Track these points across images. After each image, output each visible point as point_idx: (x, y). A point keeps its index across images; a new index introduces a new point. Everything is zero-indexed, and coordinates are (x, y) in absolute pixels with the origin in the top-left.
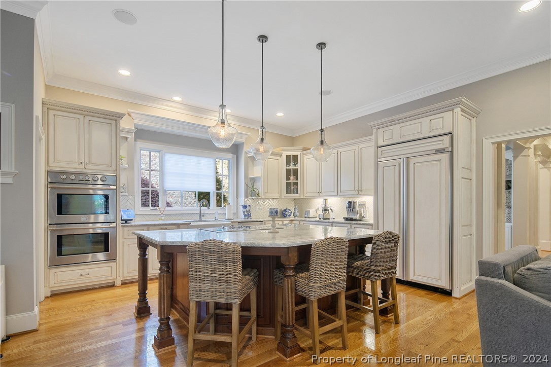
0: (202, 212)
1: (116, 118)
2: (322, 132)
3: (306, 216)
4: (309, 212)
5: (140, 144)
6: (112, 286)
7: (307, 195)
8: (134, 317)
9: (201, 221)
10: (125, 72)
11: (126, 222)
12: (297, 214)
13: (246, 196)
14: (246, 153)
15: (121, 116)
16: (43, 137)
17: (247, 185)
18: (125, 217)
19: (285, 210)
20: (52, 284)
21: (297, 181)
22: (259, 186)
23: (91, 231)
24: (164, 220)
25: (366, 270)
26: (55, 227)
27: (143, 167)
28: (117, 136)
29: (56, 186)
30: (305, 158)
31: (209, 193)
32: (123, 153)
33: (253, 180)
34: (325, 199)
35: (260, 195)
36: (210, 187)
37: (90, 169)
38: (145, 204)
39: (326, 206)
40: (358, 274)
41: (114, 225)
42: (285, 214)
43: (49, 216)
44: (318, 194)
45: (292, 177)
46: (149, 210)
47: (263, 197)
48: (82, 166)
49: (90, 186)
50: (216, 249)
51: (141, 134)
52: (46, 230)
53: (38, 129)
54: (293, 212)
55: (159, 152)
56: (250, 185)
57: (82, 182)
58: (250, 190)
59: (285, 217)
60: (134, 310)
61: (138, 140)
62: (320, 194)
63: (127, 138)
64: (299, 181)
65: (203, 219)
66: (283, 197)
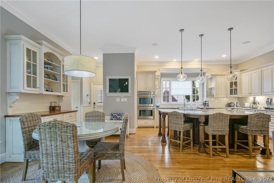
0: (185, 104)
1: (154, 72)
2: (231, 68)
3: (243, 106)
4: (244, 105)
5: (162, 79)
6: (153, 127)
7: (243, 95)
8: (158, 136)
9: (185, 107)
10: (157, 57)
11: (158, 107)
12: (238, 105)
13: (207, 96)
14: (207, 77)
15: (155, 72)
16: (136, 82)
17: (207, 92)
18: (157, 105)
19: (231, 103)
20: (138, 124)
21: (237, 88)
22: (214, 92)
23: (149, 109)
24: (171, 107)
25: (246, 129)
26: (139, 108)
27: (164, 87)
28: (155, 78)
29: (139, 95)
30: (242, 75)
31: (190, 96)
32: (157, 83)
33: (211, 89)
34: (254, 97)
35: (214, 96)
36: (190, 93)
37: (147, 90)
38: (164, 100)
39: (254, 101)
40: (242, 131)
41: (154, 107)
42: (230, 105)
43: (138, 104)
44: (249, 95)
45: (234, 86)
46: (165, 103)
47: (216, 97)
48: (145, 89)
49: (149, 95)
50: (176, 114)
51: (163, 75)
52: (137, 108)
53: (136, 81)
54: (236, 104)
55: (169, 81)
56: (209, 91)
57: (145, 94)
58: (209, 93)
59: (230, 107)
60: (158, 134)
61: (162, 78)
62: (250, 94)
63: (158, 78)
64: (238, 88)
65: (185, 106)
66: (228, 97)
